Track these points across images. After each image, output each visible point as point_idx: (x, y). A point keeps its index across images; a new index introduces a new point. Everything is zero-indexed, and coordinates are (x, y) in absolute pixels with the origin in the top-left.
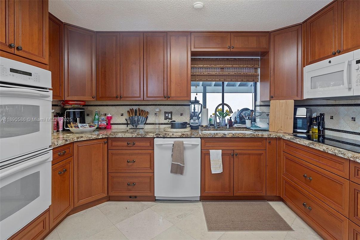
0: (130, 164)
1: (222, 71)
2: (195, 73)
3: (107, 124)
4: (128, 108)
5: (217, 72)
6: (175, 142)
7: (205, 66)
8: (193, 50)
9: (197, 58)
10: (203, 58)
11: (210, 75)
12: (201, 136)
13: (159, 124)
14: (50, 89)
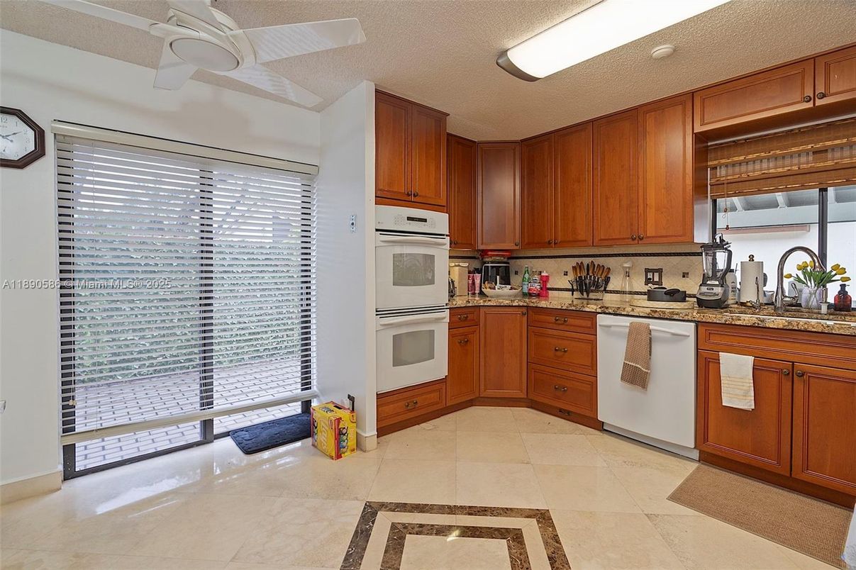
0: (559, 353)
1: (815, 161)
2: (724, 179)
3: (541, 288)
4: (574, 262)
5: (807, 162)
6: (631, 323)
7: (750, 156)
8: (698, 129)
9: (722, 144)
10: (746, 140)
11: (771, 175)
12: (696, 319)
13: (631, 293)
14: (447, 236)
